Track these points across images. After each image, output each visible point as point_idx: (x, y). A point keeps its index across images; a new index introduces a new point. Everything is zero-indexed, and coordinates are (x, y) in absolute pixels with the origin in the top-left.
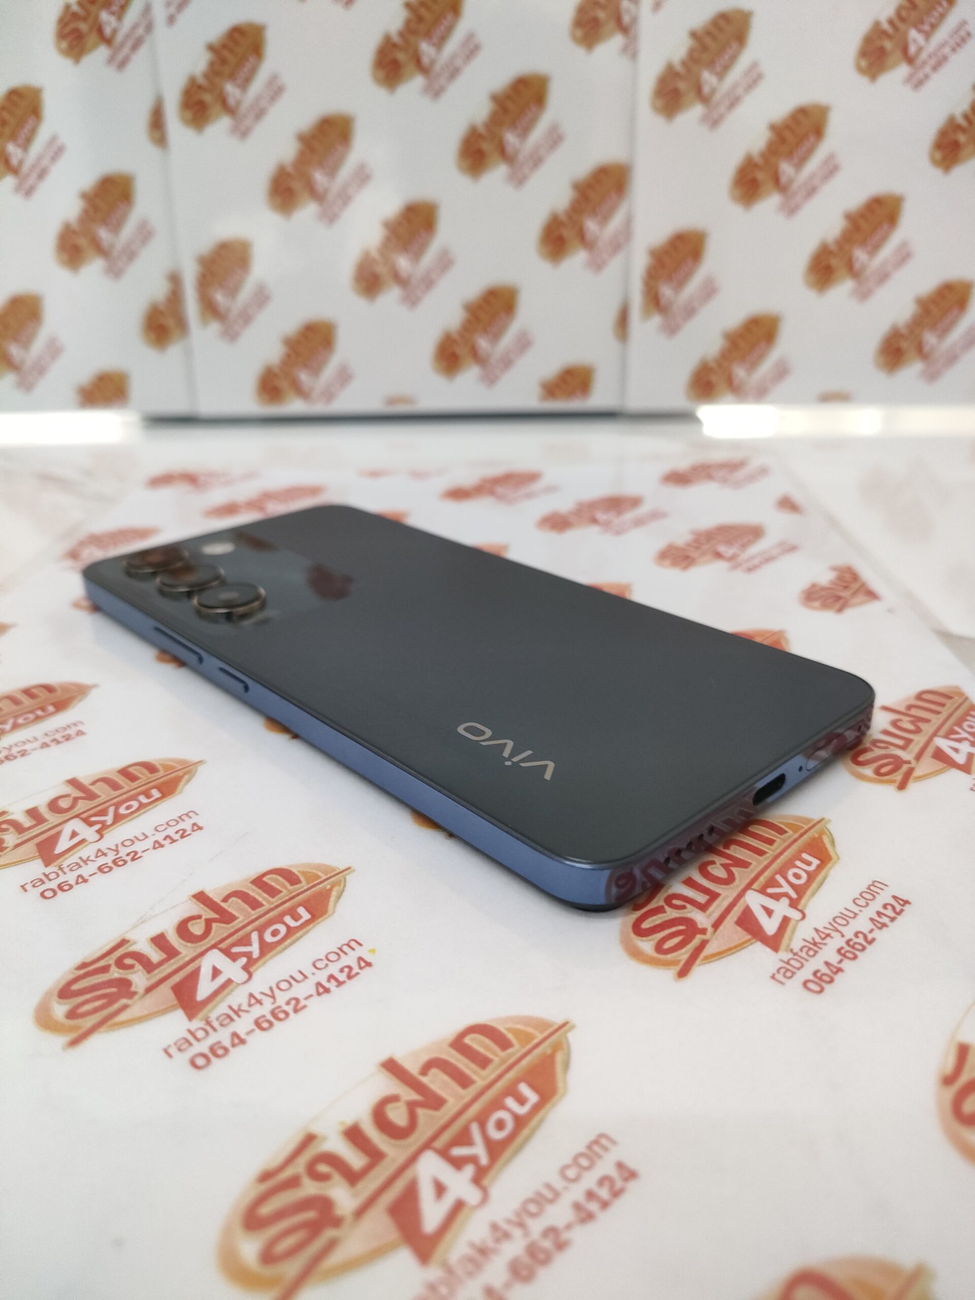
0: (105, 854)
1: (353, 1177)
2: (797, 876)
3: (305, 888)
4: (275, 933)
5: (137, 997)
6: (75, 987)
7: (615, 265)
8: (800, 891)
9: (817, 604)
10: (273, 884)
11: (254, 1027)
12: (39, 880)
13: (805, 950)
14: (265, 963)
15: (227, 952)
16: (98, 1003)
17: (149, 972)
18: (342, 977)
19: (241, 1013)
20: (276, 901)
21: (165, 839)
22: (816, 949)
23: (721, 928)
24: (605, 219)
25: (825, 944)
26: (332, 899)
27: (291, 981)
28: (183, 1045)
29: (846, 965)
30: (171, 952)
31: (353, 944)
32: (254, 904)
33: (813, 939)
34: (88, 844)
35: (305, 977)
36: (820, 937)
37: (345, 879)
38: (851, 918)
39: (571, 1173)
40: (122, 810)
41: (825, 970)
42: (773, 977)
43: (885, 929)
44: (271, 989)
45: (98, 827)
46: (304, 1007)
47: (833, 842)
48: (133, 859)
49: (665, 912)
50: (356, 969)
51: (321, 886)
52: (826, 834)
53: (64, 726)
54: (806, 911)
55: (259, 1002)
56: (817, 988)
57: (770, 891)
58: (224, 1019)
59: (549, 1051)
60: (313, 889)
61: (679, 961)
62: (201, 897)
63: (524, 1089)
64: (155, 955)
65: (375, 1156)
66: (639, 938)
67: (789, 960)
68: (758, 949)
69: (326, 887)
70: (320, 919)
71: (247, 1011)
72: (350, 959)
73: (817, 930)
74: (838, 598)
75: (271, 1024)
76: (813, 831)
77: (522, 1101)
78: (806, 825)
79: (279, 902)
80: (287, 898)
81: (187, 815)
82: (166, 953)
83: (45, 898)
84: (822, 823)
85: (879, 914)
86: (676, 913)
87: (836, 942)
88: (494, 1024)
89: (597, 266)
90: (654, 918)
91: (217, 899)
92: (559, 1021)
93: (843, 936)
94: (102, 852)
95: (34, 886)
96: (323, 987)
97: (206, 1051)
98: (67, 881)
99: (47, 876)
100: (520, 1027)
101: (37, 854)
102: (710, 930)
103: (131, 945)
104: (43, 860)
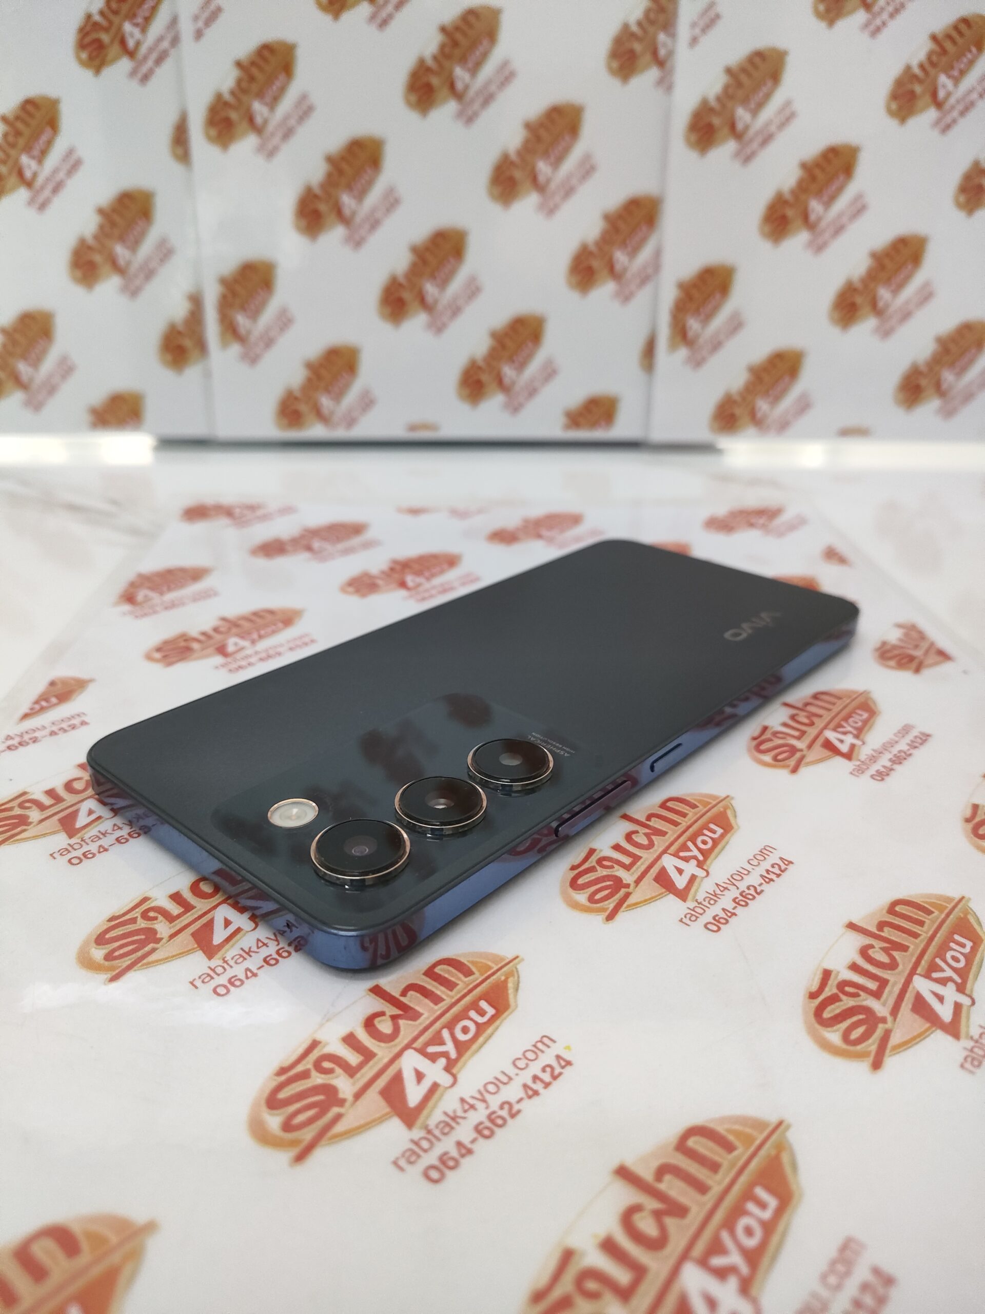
0: (265, 945)
2: (955, 959)
3: (480, 979)
4: (465, 1030)
5: (347, 1104)
6: (281, 1096)
7: (643, 296)
8: (963, 974)
9: (892, 663)
10: (446, 976)
11: (474, 1135)
12: (206, 975)
14: (465, 1064)
15: (423, 1053)
16: (310, 1111)
17: (351, 1075)
18: (547, 1077)
19: (459, 1120)
20: (455, 994)
23: (899, 1016)
24: (634, 252)
26: (511, 991)
27: (498, 1083)
28: (412, 1156)
30: (366, 1053)
31: (546, 1040)
32: (434, 998)
34: (245, 933)
35: (510, 1079)
37: (516, 968)
39: (832, 1280)
42: (962, 1066)
44: (480, 1092)
46: (519, 1112)
49: (840, 1000)
50: (558, 1070)
51: (494, 977)
52: (971, 913)
54: (975, 996)
55: (472, 1107)
57: (935, 975)
58: (444, 1127)
59: (773, 1152)
60: (489, 981)
61: (869, 1053)
62: (378, 992)
63: (760, 1192)
64: (352, 1057)
65: (638, 1270)
66: (824, 1028)
67: (972, 1048)
69: (500, 979)
70: (506, 1014)
71: (464, 1118)
72: (548, 1058)
75: (492, 1132)
76: (957, 910)
77: (762, 1206)
78: (949, 904)
79: (459, 996)
80: (465, 991)
82: (362, 1055)
83: (218, 995)
84: (964, 902)
86: (852, 1001)
88: (712, 1125)
89: (625, 297)
90: (833, 1006)
91: (395, 993)
92: (773, 1119)
94: (262, 942)
95: (203, 982)
96: (531, 1089)
97: (436, 1162)
98: (236, 976)
99: (213, 970)
100: (737, 1127)
101: (196, 946)
102: (890, 1019)
103: (324, 1046)
104: (204, 952)
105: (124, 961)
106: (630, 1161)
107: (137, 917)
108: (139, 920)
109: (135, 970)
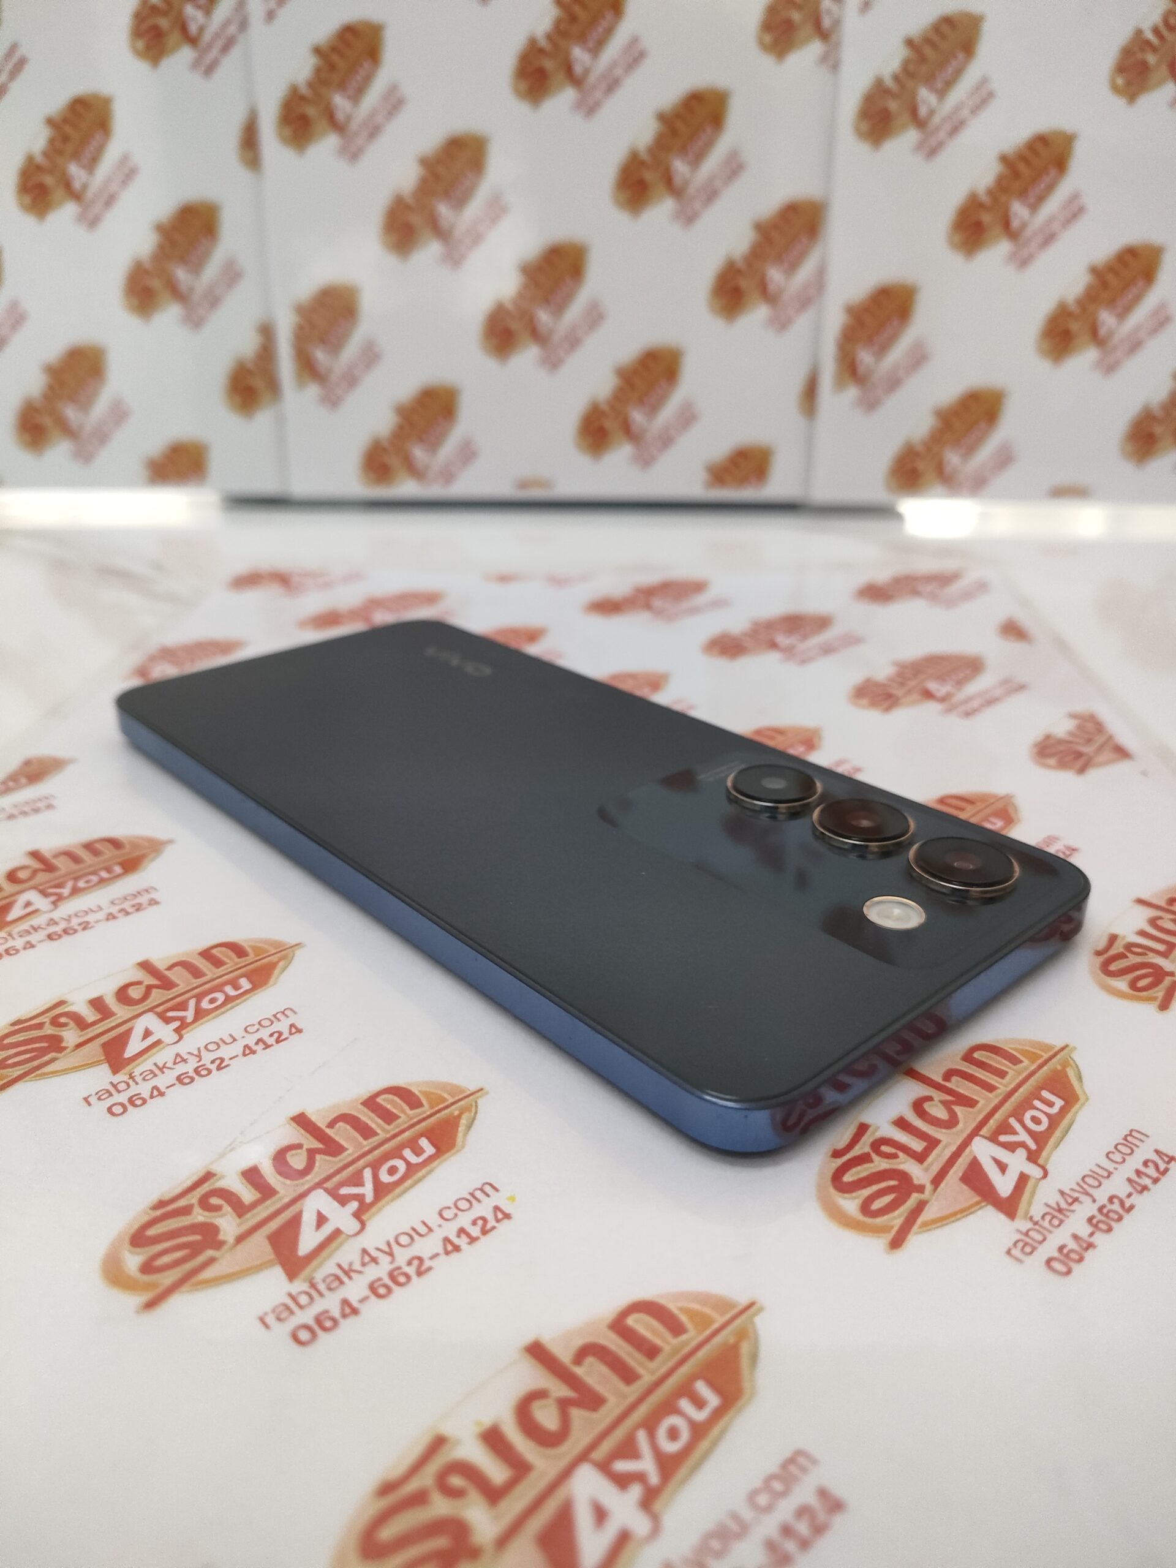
0: (184, 1061)
1: (493, 1495)
2: (1036, 1120)
3: (428, 1113)
4: (392, 1171)
5: (226, 1247)
6: (151, 1232)
7: (803, 323)
8: (1041, 1139)
9: (1052, 761)
10: (389, 1107)
11: (367, 1292)
12: (105, 1092)
13: (1048, 1218)
14: (380, 1210)
15: (333, 1194)
16: (179, 1254)
17: (240, 1216)
18: (475, 1231)
19: (352, 1274)
20: (393, 1128)
21: (257, 1043)
22: (1061, 1217)
23: (942, 1185)
24: (792, 268)
25: (1073, 1211)
26: (461, 1129)
27: (413, 1234)
28: (283, 1312)
29: (1099, 1239)
30: (266, 1191)
31: (488, 1189)
32: (366, 1132)
33: (1058, 1204)
34: (164, 1047)
35: (430, 1230)
36: (1067, 1202)
37: (476, 1103)
38: (1103, 1177)
39: (763, 1499)
40: (205, 1004)
41: (1072, 1245)
42: (1009, 1252)
43: (1145, 1192)
44: (389, 1244)
45: (177, 1024)
46: (430, 1269)
47: (1080, 1078)
48: (219, 1068)
49: (871, 1161)
50: (492, 1223)
51: (447, 1111)
52: (1071, 1066)
53: (134, 893)
54: (1048, 1167)
55: (374, 1260)
56: (1063, 1269)
57: (1003, 1138)
58: (332, 1281)
59: (733, 1339)
60: (438, 1115)
61: (892, 1227)
62: (301, 1121)
63: (702, 1388)
64: (248, 1195)
65: (520, 1468)
66: (840, 1194)
67: (1028, 1231)
68: (990, 1216)
69: (453, 1114)
70: (447, 1155)
71: (360, 1272)
72: (484, 1209)
73: (1062, 1193)
74: (1079, 755)
75: (389, 1290)
76: (1054, 1060)
77: (699, 1403)
78: (1046, 1053)
79: (397, 1130)
80: (406, 1125)
81: (283, 1013)
82: (260, 1192)
83: (113, 1114)
84: (1066, 1051)
85: (1138, 1173)
86: (886, 1163)
87: (1087, 1209)
88: (663, 1302)
89: (781, 324)
91: (322, 1124)
92: (744, 1300)
93: (1094, 1201)
94: (181, 1057)
95: (99, 1099)
96: (451, 1243)
97: (311, 1322)
98: (140, 1094)
99: (115, 1086)
100: (696, 1306)
101: (103, 1058)
102: (929, 1187)
103: (218, 1180)
104: (111, 1066)
105: (16, 1071)
106: (549, 1337)
107: (45, 1023)
108: (47, 1025)
109: (26, 1081)
